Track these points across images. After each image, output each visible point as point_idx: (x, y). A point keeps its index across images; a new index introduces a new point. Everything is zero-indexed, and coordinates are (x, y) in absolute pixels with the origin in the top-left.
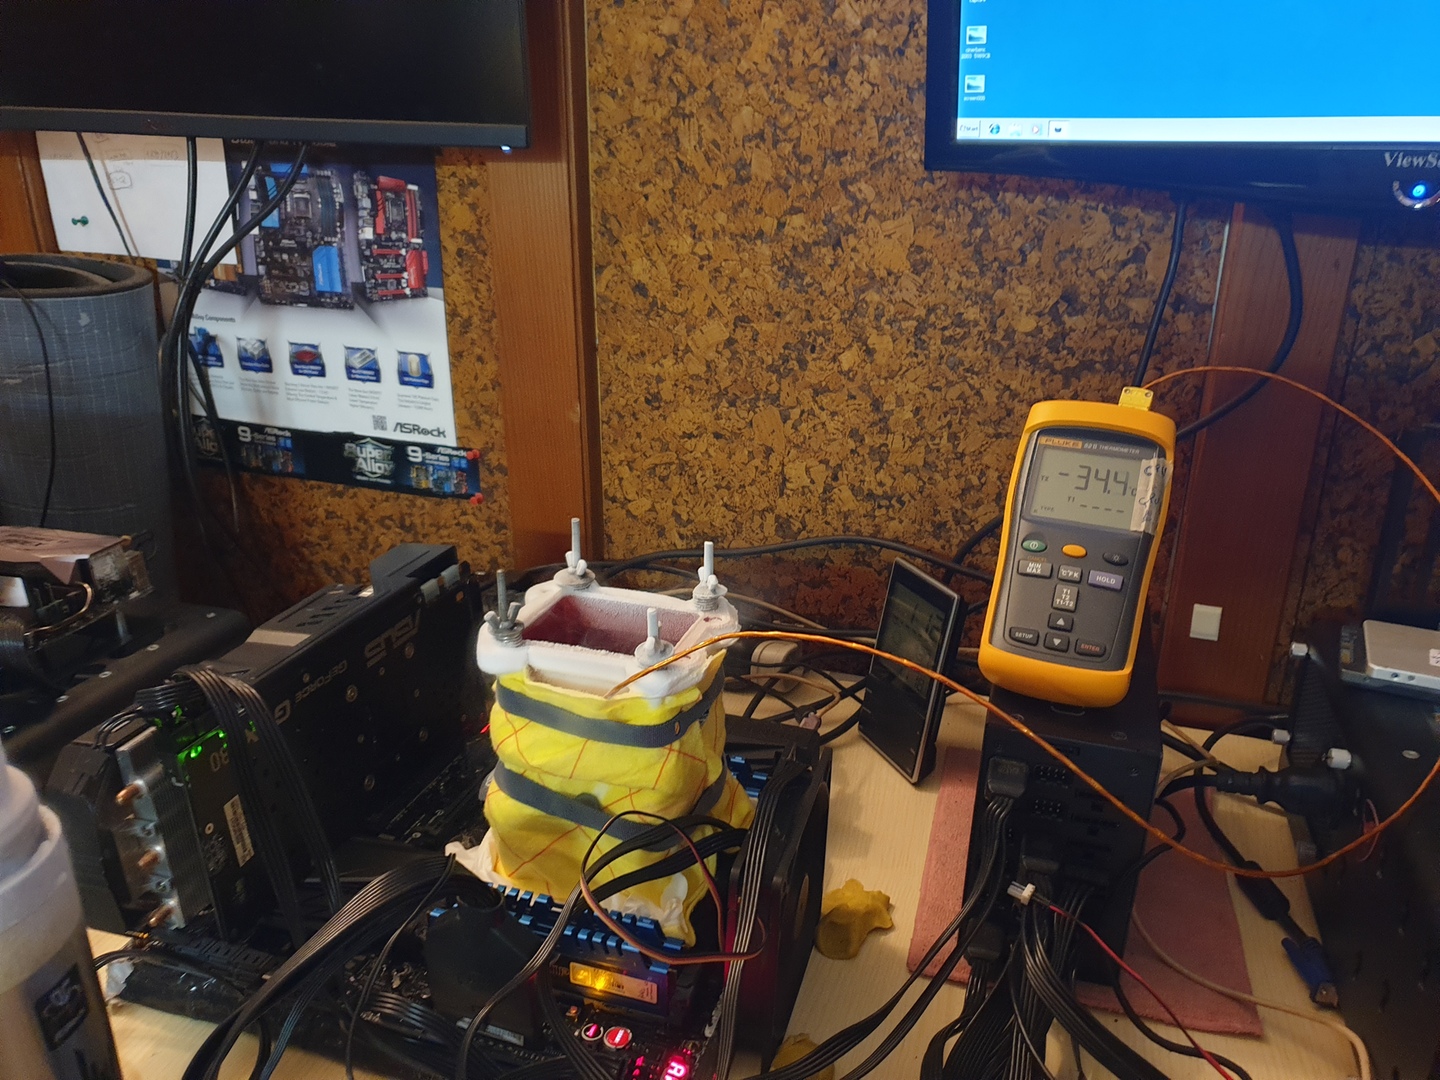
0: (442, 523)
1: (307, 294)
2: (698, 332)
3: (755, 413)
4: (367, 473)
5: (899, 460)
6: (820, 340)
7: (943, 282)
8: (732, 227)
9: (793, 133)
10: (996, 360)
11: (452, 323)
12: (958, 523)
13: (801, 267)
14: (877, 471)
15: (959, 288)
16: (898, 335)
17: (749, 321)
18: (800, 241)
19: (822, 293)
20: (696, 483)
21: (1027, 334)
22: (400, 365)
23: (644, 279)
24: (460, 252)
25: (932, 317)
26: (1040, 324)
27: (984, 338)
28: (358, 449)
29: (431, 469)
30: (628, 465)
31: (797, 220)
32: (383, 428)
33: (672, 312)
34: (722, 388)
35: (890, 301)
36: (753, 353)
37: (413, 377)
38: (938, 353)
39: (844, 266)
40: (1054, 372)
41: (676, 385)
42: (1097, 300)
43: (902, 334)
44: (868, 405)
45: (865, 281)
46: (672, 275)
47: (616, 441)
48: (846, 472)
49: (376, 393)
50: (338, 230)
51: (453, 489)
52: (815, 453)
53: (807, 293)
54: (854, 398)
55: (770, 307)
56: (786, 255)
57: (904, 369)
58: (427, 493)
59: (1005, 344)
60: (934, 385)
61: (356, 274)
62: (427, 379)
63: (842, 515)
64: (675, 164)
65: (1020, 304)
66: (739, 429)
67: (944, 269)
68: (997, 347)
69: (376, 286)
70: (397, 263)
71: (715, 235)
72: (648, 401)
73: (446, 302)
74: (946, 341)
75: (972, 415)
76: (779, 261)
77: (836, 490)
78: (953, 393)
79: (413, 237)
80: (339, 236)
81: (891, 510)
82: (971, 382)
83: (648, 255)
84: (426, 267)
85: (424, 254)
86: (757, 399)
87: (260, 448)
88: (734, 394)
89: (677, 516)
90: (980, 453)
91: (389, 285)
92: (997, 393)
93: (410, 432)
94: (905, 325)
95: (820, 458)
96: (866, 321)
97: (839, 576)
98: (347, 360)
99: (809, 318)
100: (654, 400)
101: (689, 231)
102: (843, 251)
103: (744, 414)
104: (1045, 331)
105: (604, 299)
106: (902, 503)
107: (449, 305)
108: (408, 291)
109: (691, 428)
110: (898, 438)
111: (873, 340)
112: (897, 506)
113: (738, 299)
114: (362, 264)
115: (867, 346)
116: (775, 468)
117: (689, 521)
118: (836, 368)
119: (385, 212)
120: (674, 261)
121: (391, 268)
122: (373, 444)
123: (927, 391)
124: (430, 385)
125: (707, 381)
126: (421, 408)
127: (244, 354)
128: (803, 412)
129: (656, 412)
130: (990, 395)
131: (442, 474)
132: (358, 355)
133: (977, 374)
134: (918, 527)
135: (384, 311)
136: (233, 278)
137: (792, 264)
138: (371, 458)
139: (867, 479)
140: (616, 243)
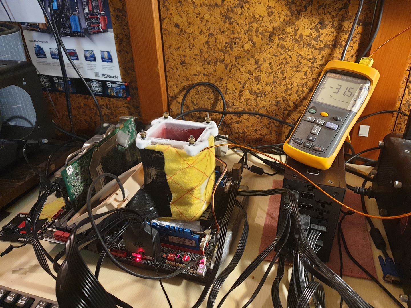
0: (120, 106)
1: (69, 32)
2: (197, 39)
3: (216, 66)
4: (95, 91)
5: (264, 81)
6: (238, 40)
7: (278, 19)
8: (207, 2)
10: (296, 45)
11: (117, 41)
12: (284, 101)
13: (230, 15)
14: (257, 84)
15: (284, 21)
16: (263, 37)
17: (213, 35)
18: (230, 6)
19: (238, 24)
20: (198, 91)
21: (307, 36)
22: (102, 55)
23: (178, 22)
24: (117, 16)
25: (275, 31)
26: (311, 32)
27: (292, 38)
28: (91, 83)
29: (114, 89)
30: (176, 86)
32: (98, 76)
33: (188, 33)
34: (205, 58)
35: (261, 26)
36: (215, 46)
37: (106, 59)
38: (277, 44)
39: (245, 15)
40: (316, 49)
41: (190, 58)
42: (331, 23)
43: (265, 37)
44: (254, 62)
45: (252, 20)
46: (187, 21)
47: (171, 78)
48: (247, 85)
49: (95, 65)
50: (77, 10)
51: (122, 95)
52: (237, 79)
53: (233, 24)
54: (249, 60)
55: (220, 30)
56: (225, 12)
57: (266, 49)
58: (114, 97)
59: (299, 40)
60: (276, 54)
61: (85, 25)
62: (110, 60)
63: (246, 100)
65: (304, 25)
66: (212, 72)
67: (279, 14)
68: (297, 41)
69: (91, 29)
70: (97, 21)
71: (201, 6)
72: (181, 64)
73: (114, 33)
74: (279, 39)
75: (288, 64)
76: (223, 14)
77: (244, 92)
78: (282, 57)
79: (102, 11)
80: (77, 12)
81: (262, 97)
82: (288, 53)
83: (179, 14)
84: (107, 21)
85: (106, 17)
86: (217, 61)
87: (61, 84)
88: (209, 60)
89: (192, 102)
90: (291, 77)
91: (95, 28)
92: (297, 57)
93: (107, 77)
94: (265, 34)
95: (238, 81)
96: (253, 33)
97: (245, 120)
98: (85, 54)
99: (233, 33)
100: (183, 63)
101: (192, 5)
102: (244, 9)
103: (212, 66)
104: (313, 35)
105: (165, 30)
106: (265, 95)
107: (115, 34)
108: (102, 30)
109: (196, 73)
110: (264, 73)
111: (255, 39)
112: (264, 96)
113: (209, 27)
114: (86, 22)
115: (253, 42)
116: (224, 85)
117: (197, 104)
118: (243, 50)
119: (91, 3)
120: (188, 15)
121: (95, 23)
122: (96, 82)
123: (273, 57)
124: (112, 62)
125: (200, 56)
126: (109, 69)
127: (52, 53)
128: (232, 65)
129: (184, 68)
130: (294, 58)
131: (118, 90)
132: (88, 52)
133: (290, 50)
134: (271, 103)
135: (95, 37)
136: (45, 28)
137: (227, 15)
138: (95, 86)
139: (254, 87)
140: (168, 10)
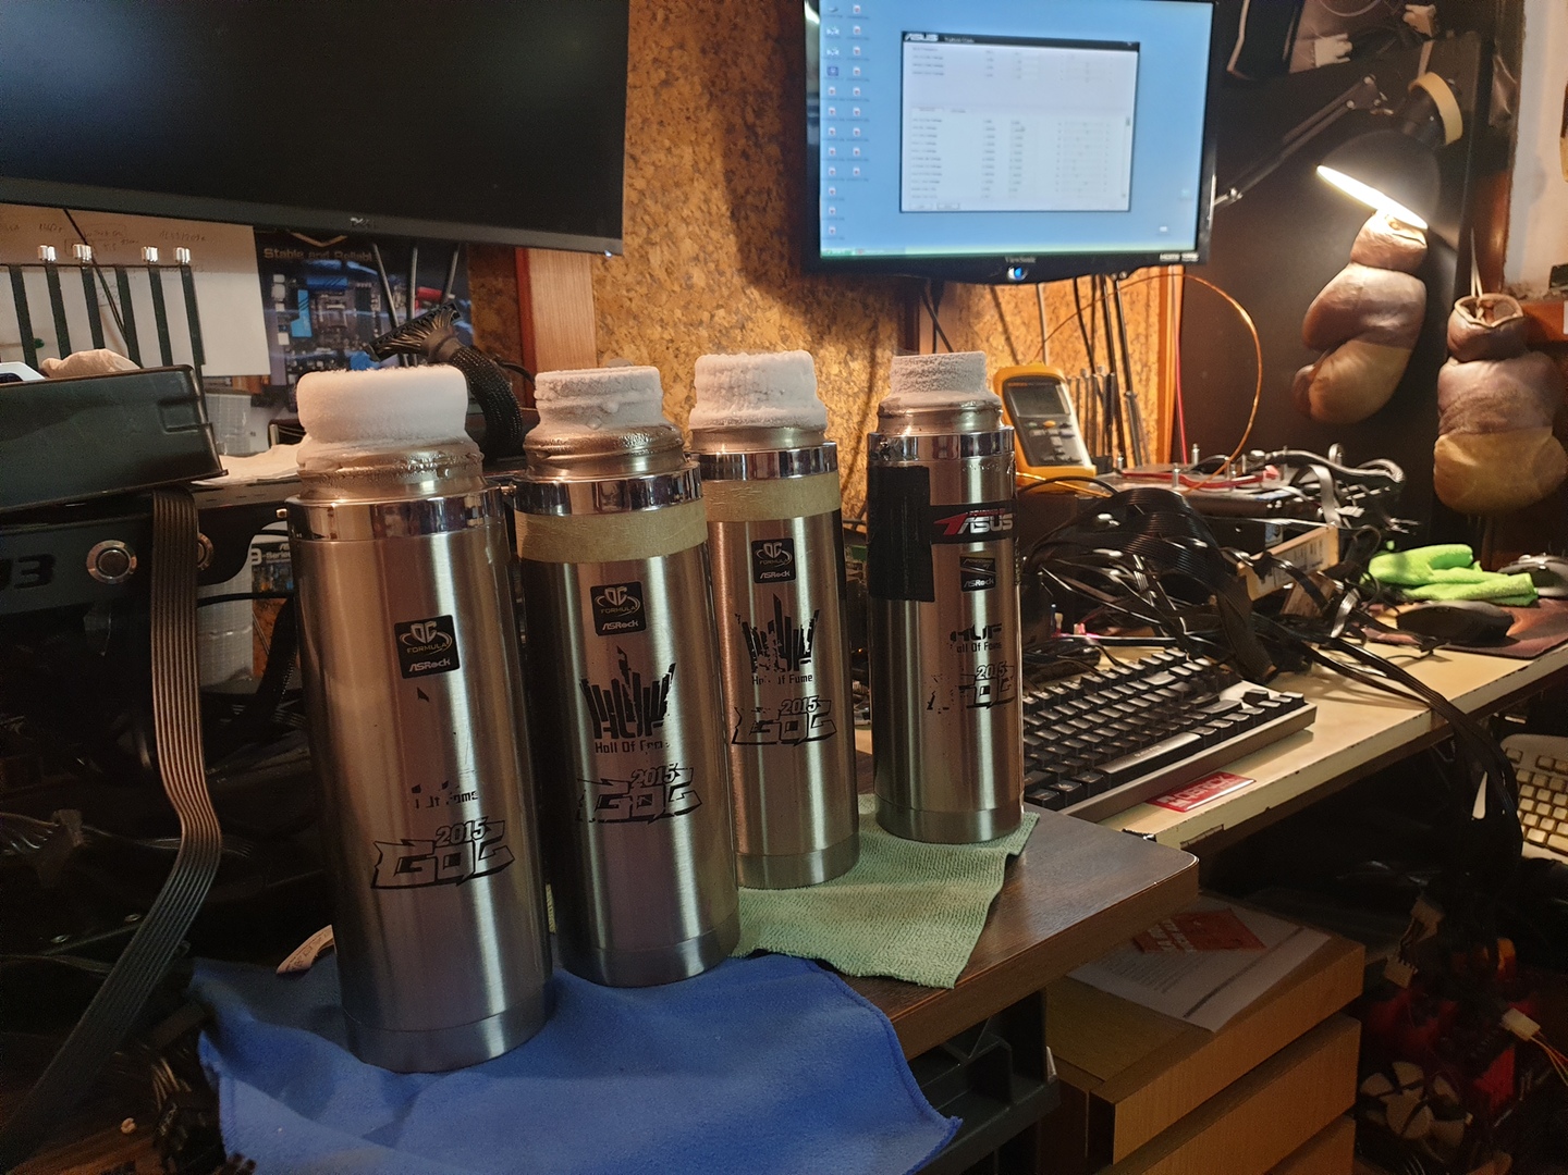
8: (684, 319)
9: (715, 256)
21: (835, 375)
26: (840, 369)
31: (721, 312)
40: (849, 396)
42: (862, 352)
64: (648, 276)
65: (831, 358)
71: (675, 325)
87: (272, 569)
104: (843, 373)
